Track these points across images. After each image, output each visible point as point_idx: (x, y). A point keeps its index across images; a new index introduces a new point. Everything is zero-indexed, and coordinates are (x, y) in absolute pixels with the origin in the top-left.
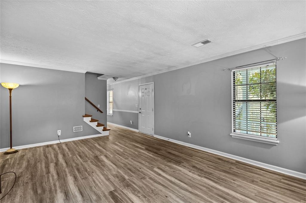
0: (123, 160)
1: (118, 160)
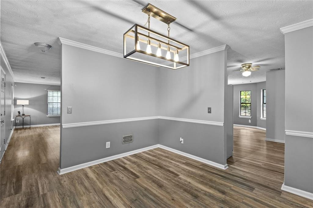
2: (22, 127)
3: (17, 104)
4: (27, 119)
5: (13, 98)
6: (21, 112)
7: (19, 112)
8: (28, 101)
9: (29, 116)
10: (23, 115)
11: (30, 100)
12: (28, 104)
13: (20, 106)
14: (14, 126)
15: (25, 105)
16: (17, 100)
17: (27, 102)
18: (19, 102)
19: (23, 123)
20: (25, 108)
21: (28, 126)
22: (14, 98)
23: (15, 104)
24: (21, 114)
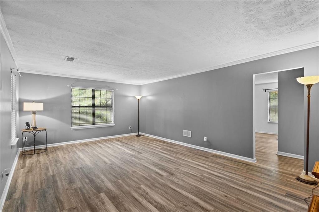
0: (138, 170)
1: (143, 170)
2: (32, 148)
3: (24, 110)
4: (41, 135)
5: (18, 99)
6: (30, 124)
7: (28, 124)
8: (42, 104)
9: (45, 130)
10: (35, 128)
11: (45, 103)
12: (43, 110)
13: (28, 112)
14: (20, 147)
15: (38, 111)
16: (25, 103)
17: (40, 107)
18: (27, 107)
19: (35, 142)
20: (37, 116)
21: (43, 147)
22: (20, 99)
23: (21, 110)
24: (31, 126)
